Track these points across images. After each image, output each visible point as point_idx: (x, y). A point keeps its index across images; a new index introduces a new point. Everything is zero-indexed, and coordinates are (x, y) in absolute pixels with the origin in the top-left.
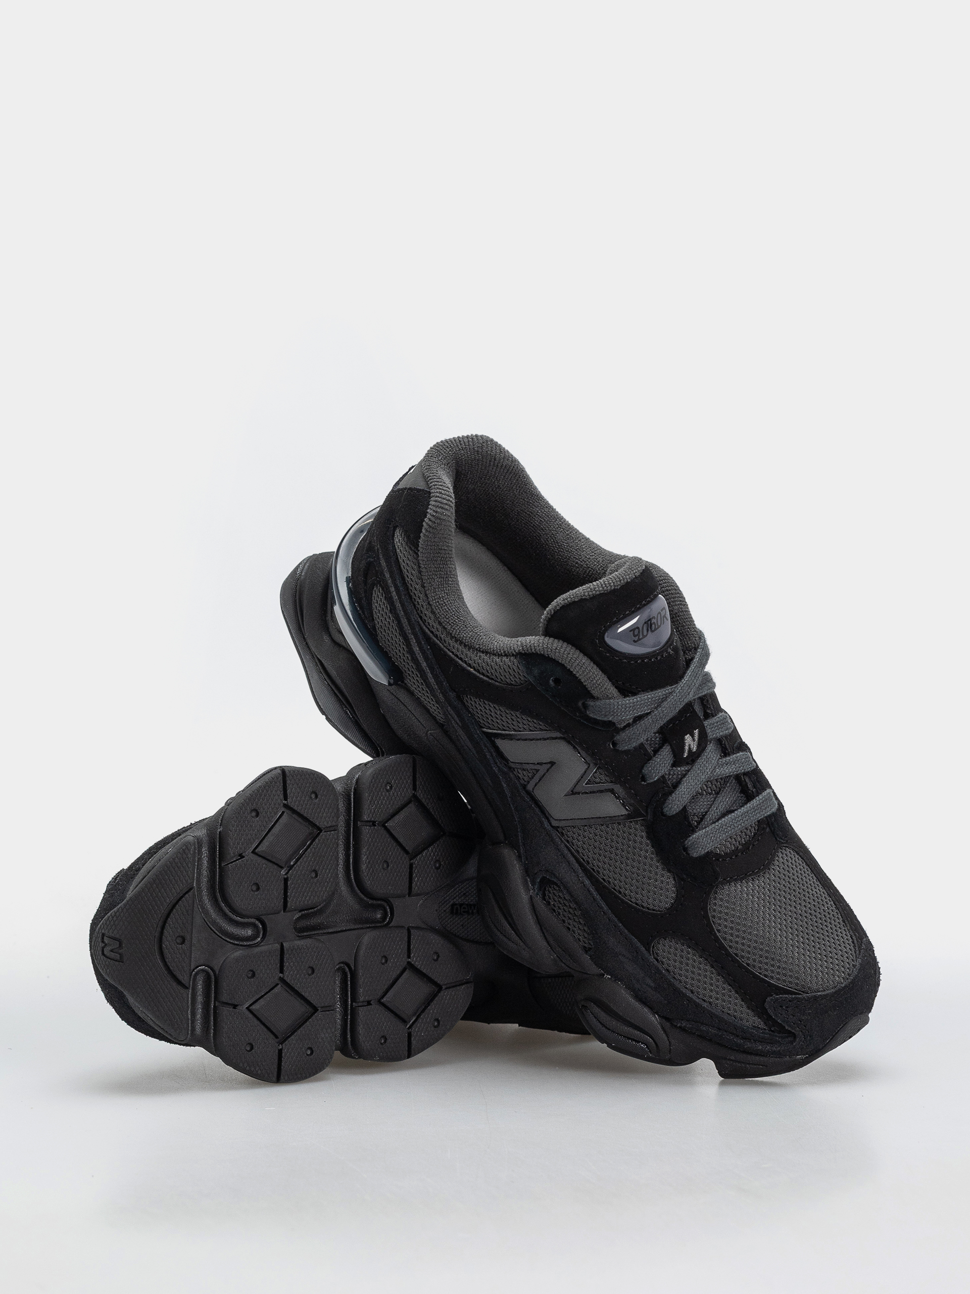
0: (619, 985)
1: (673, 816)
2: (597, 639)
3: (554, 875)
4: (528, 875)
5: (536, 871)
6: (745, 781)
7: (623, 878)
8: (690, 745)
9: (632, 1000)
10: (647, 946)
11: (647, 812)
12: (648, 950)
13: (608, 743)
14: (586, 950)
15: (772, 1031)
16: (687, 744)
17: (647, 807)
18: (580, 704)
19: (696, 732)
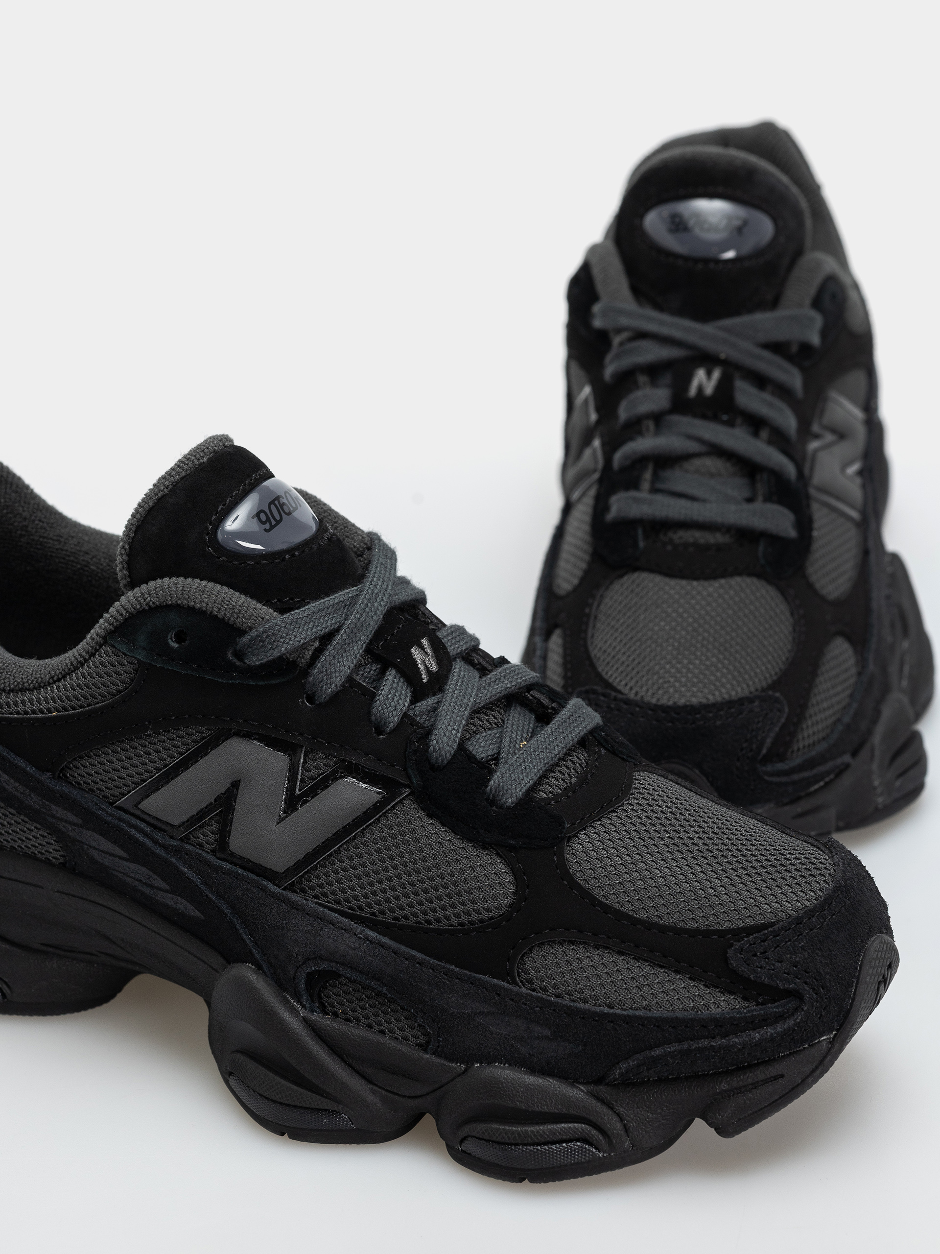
0: (496, 1067)
1: (450, 762)
2: (209, 547)
3: (321, 958)
4: (285, 990)
5: (292, 973)
6: (535, 698)
7: (423, 896)
8: (424, 662)
9: (531, 1080)
10: (508, 976)
11: (409, 778)
12: (515, 983)
13: (300, 700)
14: (424, 1047)
15: (762, 1004)
16: (419, 662)
17: (405, 770)
18: (230, 656)
19: (424, 641)
